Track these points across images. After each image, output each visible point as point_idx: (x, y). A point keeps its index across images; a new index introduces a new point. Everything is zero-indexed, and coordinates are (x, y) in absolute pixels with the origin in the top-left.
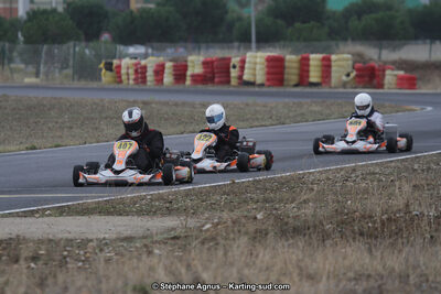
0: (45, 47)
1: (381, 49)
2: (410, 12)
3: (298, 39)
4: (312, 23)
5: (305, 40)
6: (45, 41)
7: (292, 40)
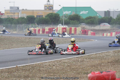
0: (18, 25)
1: (91, 26)
2: (99, 19)
3: (73, 24)
4: (75, 21)
5: (74, 24)
6: (18, 24)
7: (71, 24)
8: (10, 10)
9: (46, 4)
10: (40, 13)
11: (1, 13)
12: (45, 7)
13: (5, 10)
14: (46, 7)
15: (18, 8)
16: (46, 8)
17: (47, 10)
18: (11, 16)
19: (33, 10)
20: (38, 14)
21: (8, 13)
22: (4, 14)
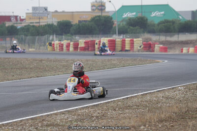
0: (37, 37)
2: (180, 23)
3: (132, 33)
4: (137, 27)
5: (134, 33)
6: (38, 35)
7: (129, 33)
8: (33, 13)
9: (95, 1)
10: (84, 17)
11: (22, 18)
12: (92, 6)
13: (27, 14)
14: (94, 6)
15: (46, 10)
16: (94, 8)
17: (97, 11)
18: (36, 23)
19: (73, 12)
20: (80, 18)
21: (30, 19)
22: (25, 19)
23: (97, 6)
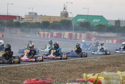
8: (29, 15)
9: (63, 11)
10: (56, 19)
11: (22, 17)
12: (61, 14)
13: (25, 15)
14: (62, 14)
15: (36, 14)
16: (62, 15)
17: (63, 16)
18: (30, 21)
19: (50, 16)
20: (54, 20)
21: (27, 18)
22: (24, 18)
23: (64, 14)
